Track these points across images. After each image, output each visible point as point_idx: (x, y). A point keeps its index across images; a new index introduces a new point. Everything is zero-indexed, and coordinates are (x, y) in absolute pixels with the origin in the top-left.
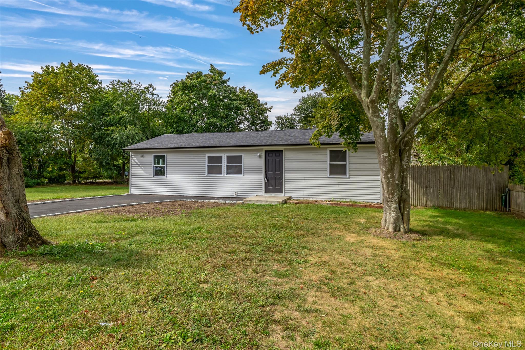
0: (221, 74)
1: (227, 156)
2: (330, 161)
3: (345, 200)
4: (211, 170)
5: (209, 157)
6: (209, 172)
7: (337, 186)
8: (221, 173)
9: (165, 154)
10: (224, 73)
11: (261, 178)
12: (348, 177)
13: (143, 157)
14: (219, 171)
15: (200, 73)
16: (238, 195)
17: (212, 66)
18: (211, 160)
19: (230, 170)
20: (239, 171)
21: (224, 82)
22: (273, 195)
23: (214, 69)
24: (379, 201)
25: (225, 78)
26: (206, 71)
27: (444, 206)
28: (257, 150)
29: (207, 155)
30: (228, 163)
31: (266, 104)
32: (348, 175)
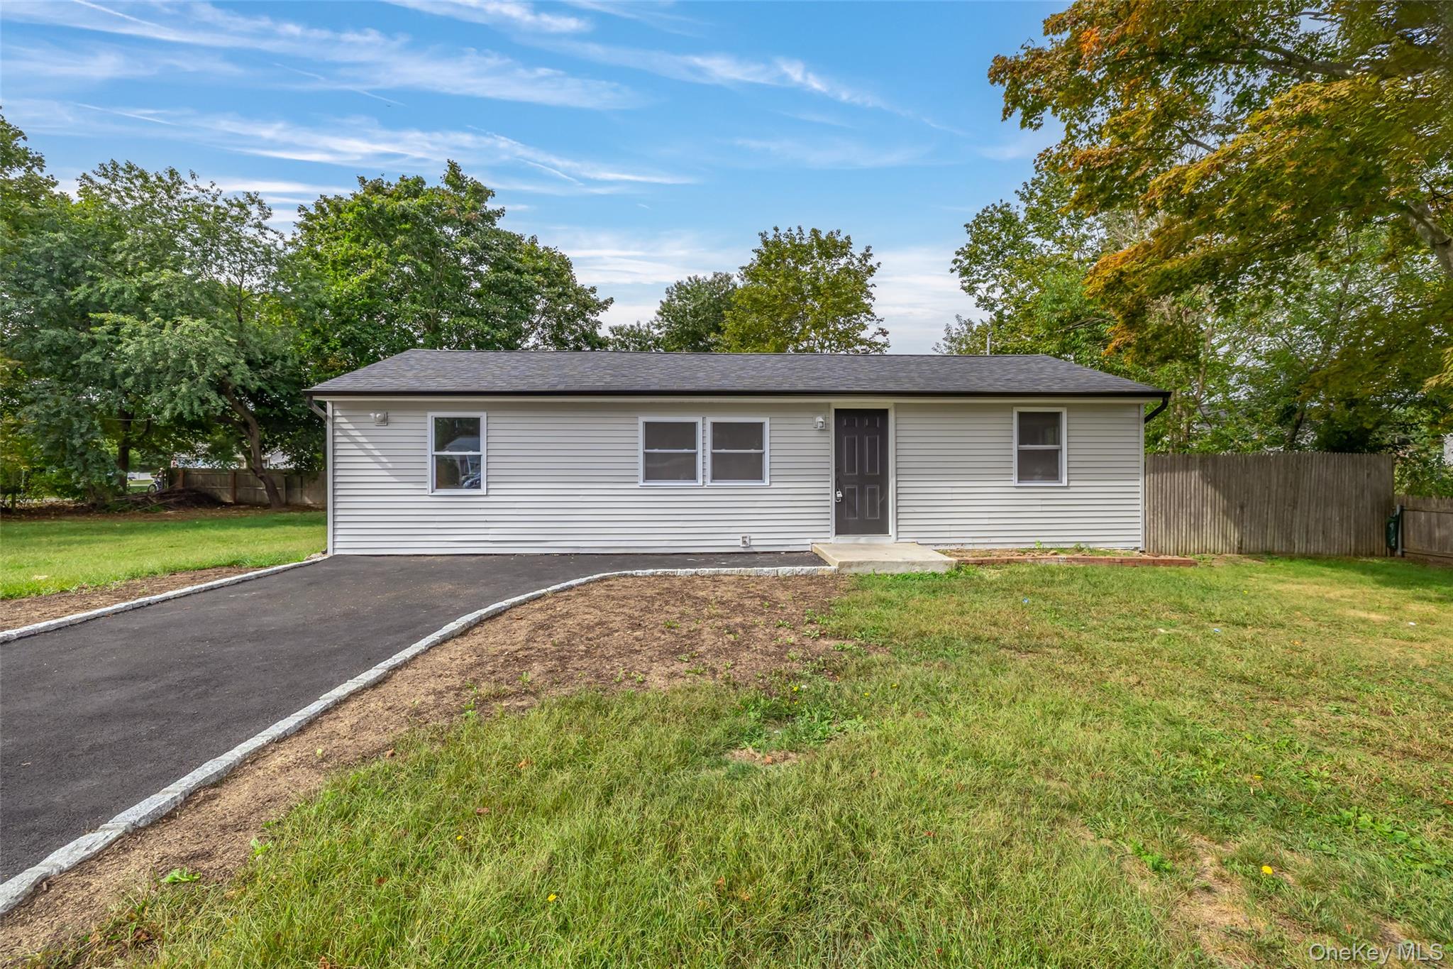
0: (480, 193)
1: (715, 425)
2: (1021, 442)
3: (1062, 546)
4: (655, 469)
5: (647, 424)
6: (649, 475)
7: (1039, 509)
8: (693, 477)
9: (482, 416)
10: (491, 193)
11: (825, 492)
12: (1065, 483)
13: (385, 421)
14: (686, 470)
15: (419, 181)
16: (753, 543)
17: (453, 167)
18: (654, 433)
19: (724, 469)
20: (752, 469)
21: (489, 217)
22: (863, 539)
23: (458, 177)
24: (1139, 545)
25: (490, 205)
26: (435, 179)
27: (1276, 549)
28: (815, 409)
29: (643, 419)
30: (716, 444)
31: (593, 290)
32: (1065, 479)
